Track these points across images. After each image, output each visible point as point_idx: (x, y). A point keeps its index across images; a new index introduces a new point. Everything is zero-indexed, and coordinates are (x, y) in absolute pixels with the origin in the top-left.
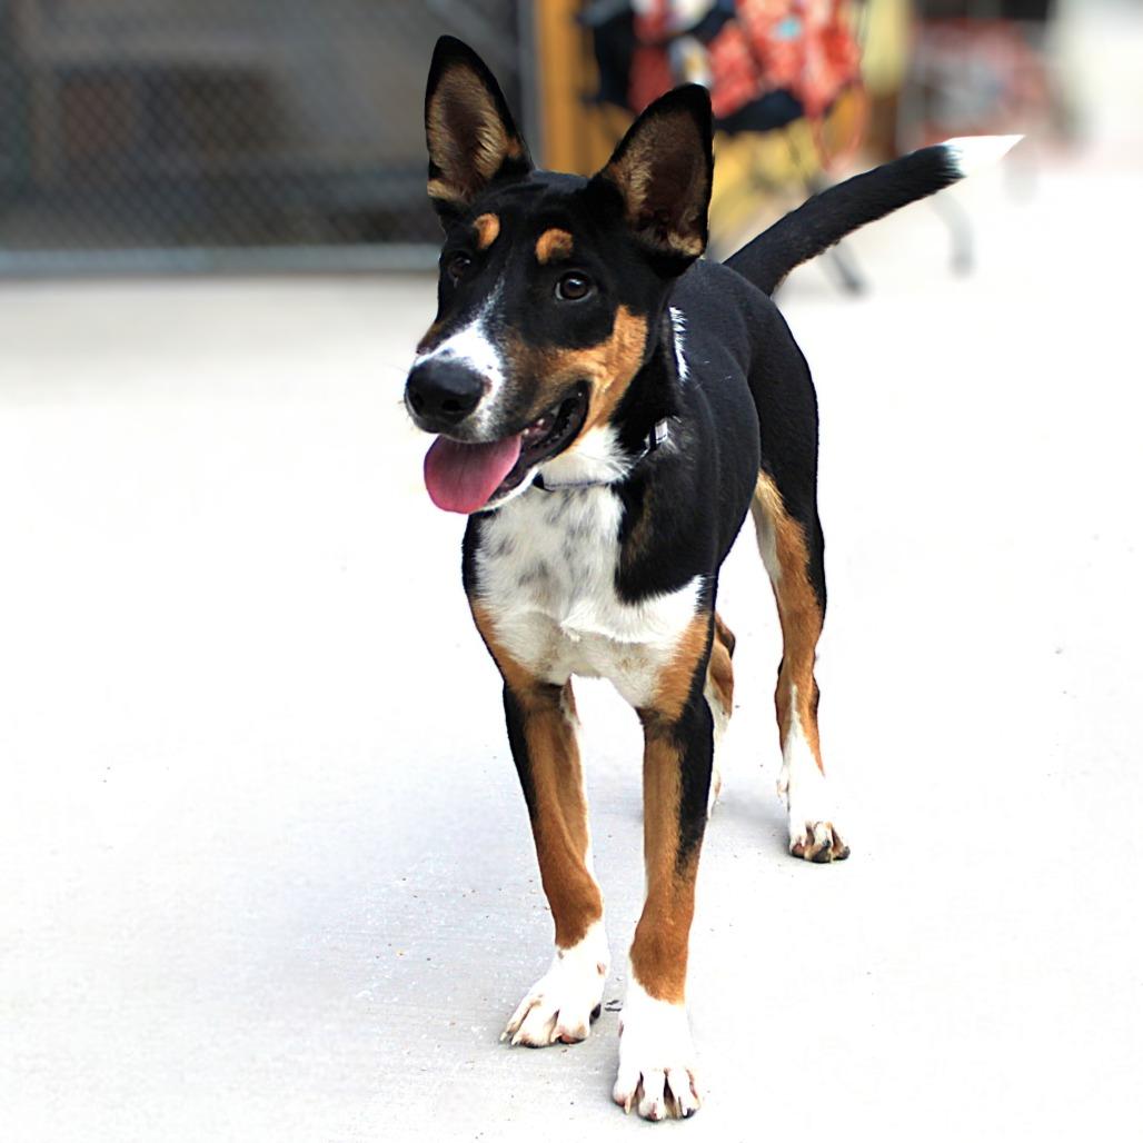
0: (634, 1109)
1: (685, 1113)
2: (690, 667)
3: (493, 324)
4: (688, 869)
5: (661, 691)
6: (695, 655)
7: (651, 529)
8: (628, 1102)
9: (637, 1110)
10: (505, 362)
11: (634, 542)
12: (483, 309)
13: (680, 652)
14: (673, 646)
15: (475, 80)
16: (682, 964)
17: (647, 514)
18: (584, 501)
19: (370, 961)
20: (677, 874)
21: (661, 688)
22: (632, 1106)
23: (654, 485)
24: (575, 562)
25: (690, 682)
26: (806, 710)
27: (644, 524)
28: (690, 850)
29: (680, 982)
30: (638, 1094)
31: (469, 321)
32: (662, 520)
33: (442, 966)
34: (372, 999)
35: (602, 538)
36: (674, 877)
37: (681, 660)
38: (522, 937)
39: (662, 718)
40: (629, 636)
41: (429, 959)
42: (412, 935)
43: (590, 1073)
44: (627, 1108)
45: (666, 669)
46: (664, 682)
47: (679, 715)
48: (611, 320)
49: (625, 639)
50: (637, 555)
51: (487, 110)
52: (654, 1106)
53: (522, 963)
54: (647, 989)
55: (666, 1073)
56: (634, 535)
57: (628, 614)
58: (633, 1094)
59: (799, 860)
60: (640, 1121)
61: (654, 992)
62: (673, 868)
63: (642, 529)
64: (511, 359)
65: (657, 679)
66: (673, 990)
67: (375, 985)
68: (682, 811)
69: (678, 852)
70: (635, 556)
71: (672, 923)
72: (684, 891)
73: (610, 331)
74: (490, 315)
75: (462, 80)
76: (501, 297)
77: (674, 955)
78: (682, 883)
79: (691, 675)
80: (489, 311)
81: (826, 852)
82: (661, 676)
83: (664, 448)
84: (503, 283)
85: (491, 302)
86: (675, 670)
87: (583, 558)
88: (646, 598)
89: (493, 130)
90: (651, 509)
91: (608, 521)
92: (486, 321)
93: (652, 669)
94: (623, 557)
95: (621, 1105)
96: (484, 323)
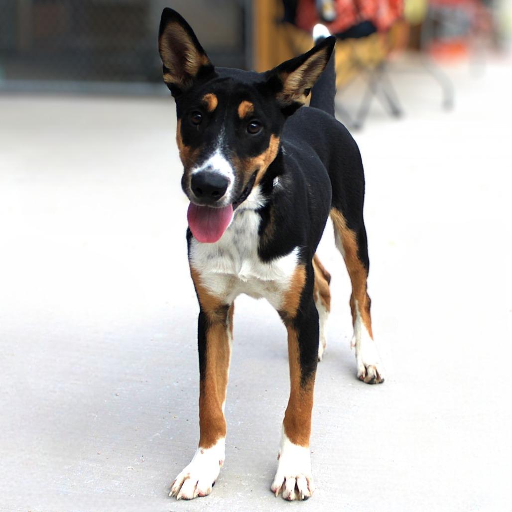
0: (280, 495)
1: (303, 498)
2: (298, 292)
3: (225, 151)
4: (307, 386)
5: (286, 303)
6: (300, 286)
7: (275, 228)
8: (278, 491)
9: (282, 495)
10: (233, 169)
11: (266, 234)
12: (218, 142)
13: (292, 284)
14: (289, 281)
15: (182, 29)
16: (308, 428)
17: (272, 218)
18: (242, 217)
19: (160, 419)
20: (301, 388)
21: (285, 301)
22: (279, 494)
23: (274, 205)
24: (239, 245)
25: (299, 299)
26: (363, 310)
27: (272, 224)
28: (308, 377)
29: (307, 436)
30: (283, 487)
31: (214, 150)
32: (280, 222)
33: (194, 424)
34: (160, 437)
35: (251, 234)
36: (300, 390)
37: (294, 288)
38: (231, 412)
39: (288, 315)
40: (266, 277)
41: (187, 420)
42: (180, 409)
43: (260, 477)
44: (277, 494)
45: (288, 292)
46: (287, 298)
47: (295, 315)
48: (268, 141)
49: (265, 279)
50: (268, 241)
51: (189, 43)
52: (290, 494)
53: (231, 424)
54: (290, 440)
55: (296, 479)
56: (266, 231)
57: (264, 267)
58: (280, 488)
59: (362, 382)
60: (283, 501)
61: (294, 441)
62: (299, 385)
63: (271, 227)
64: (235, 167)
65: (283, 297)
66: (303, 440)
67: (162, 431)
68: (301, 359)
69: (301, 378)
70: (267, 241)
71: (300, 410)
72: (306, 395)
73: (268, 146)
74: (223, 146)
75: (175, 28)
76: (225, 136)
77: (302, 425)
78: (304, 392)
79: (300, 295)
80: (222, 144)
81: (374, 380)
82: (285, 296)
83: (277, 187)
84: (224, 129)
85: (221, 139)
86: (292, 292)
87: (243, 243)
88: (272, 259)
89: (193, 53)
90: (274, 217)
91: (254, 225)
92: (222, 149)
93: (280, 292)
94: (261, 242)
95: (274, 492)
96: (222, 151)
